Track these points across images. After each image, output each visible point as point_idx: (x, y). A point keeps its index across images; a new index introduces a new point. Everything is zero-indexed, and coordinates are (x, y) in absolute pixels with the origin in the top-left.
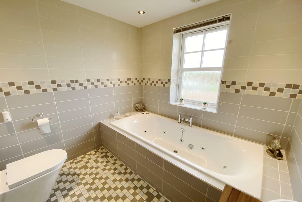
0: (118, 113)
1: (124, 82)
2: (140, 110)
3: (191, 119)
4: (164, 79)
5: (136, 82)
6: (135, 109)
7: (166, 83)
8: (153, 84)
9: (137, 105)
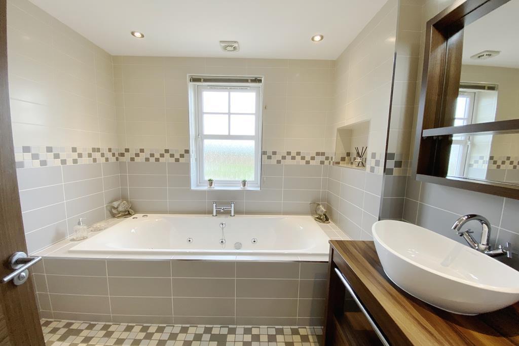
0: (79, 224)
1: (85, 154)
2: (123, 213)
3: (233, 205)
4: (177, 150)
5: (109, 155)
6: (109, 213)
7: (182, 156)
8: (152, 160)
9: (115, 204)
